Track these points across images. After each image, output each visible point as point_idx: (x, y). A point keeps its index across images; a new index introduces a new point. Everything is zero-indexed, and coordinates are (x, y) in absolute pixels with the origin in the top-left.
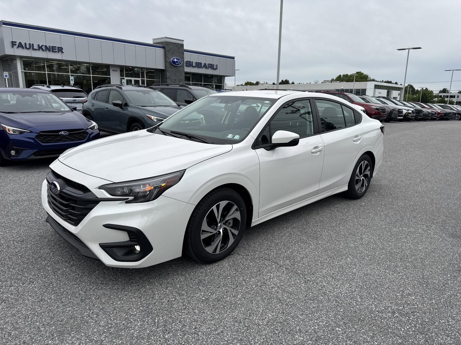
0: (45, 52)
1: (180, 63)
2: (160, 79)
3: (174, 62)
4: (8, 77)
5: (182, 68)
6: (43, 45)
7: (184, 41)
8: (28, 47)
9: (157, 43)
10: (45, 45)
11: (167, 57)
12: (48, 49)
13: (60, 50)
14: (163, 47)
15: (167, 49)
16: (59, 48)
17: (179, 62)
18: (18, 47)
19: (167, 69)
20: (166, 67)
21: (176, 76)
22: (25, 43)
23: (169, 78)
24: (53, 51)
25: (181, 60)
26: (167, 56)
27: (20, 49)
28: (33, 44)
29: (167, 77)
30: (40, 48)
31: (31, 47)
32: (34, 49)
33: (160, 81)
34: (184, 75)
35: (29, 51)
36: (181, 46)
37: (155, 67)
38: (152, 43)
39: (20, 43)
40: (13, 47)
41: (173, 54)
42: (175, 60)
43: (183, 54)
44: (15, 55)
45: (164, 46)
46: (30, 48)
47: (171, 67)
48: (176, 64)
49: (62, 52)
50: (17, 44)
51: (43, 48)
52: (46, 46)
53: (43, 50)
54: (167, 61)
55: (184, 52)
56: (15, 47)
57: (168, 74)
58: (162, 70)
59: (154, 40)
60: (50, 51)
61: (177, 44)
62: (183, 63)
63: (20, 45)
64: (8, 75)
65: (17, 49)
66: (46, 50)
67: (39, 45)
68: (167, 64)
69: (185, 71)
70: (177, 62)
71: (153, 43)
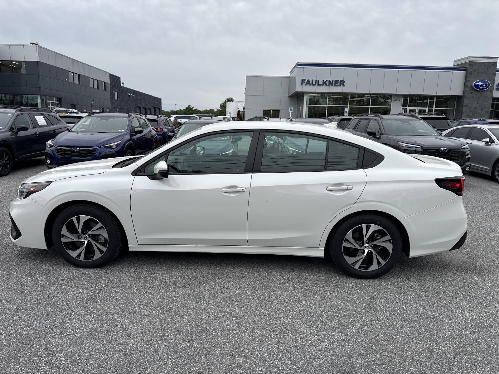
0: (328, 86)
1: (486, 87)
2: (454, 108)
3: (477, 86)
4: (292, 111)
5: (488, 93)
6: (327, 81)
7: (498, 59)
8: (314, 83)
9: (458, 65)
10: (328, 80)
11: (468, 81)
12: (331, 83)
13: (342, 83)
14: (464, 70)
15: (470, 70)
16: (341, 81)
17: (486, 85)
18: (306, 85)
19: (466, 94)
20: (464, 93)
21: (478, 103)
22: (313, 80)
23: (466, 106)
24: (335, 85)
25: (488, 83)
26: (468, 79)
27: (308, 85)
28: (318, 80)
29: (464, 104)
30: (324, 83)
31: (317, 83)
32: (319, 85)
33: (454, 110)
34: (491, 102)
35: (314, 87)
36: (492, 65)
37: (448, 94)
38: (452, 66)
39: (308, 80)
40: (302, 84)
41: (478, 76)
42: (480, 83)
43: (494, 74)
44: (303, 91)
45: (466, 68)
46: (315, 84)
47: (471, 93)
48: (480, 89)
49: (344, 85)
50: (306, 81)
51: (327, 83)
52: (330, 81)
53: (326, 85)
54: (467, 86)
55: (497, 72)
56: (304, 84)
57: (466, 101)
58: (459, 98)
59: (455, 61)
60: (332, 85)
61: (486, 64)
62: (493, 86)
63: (308, 83)
64: (292, 109)
65: (306, 86)
66: (329, 85)
67: (323, 80)
68: (467, 89)
69: (493, 96)
70: (481, 85)
71: (454, 66)
